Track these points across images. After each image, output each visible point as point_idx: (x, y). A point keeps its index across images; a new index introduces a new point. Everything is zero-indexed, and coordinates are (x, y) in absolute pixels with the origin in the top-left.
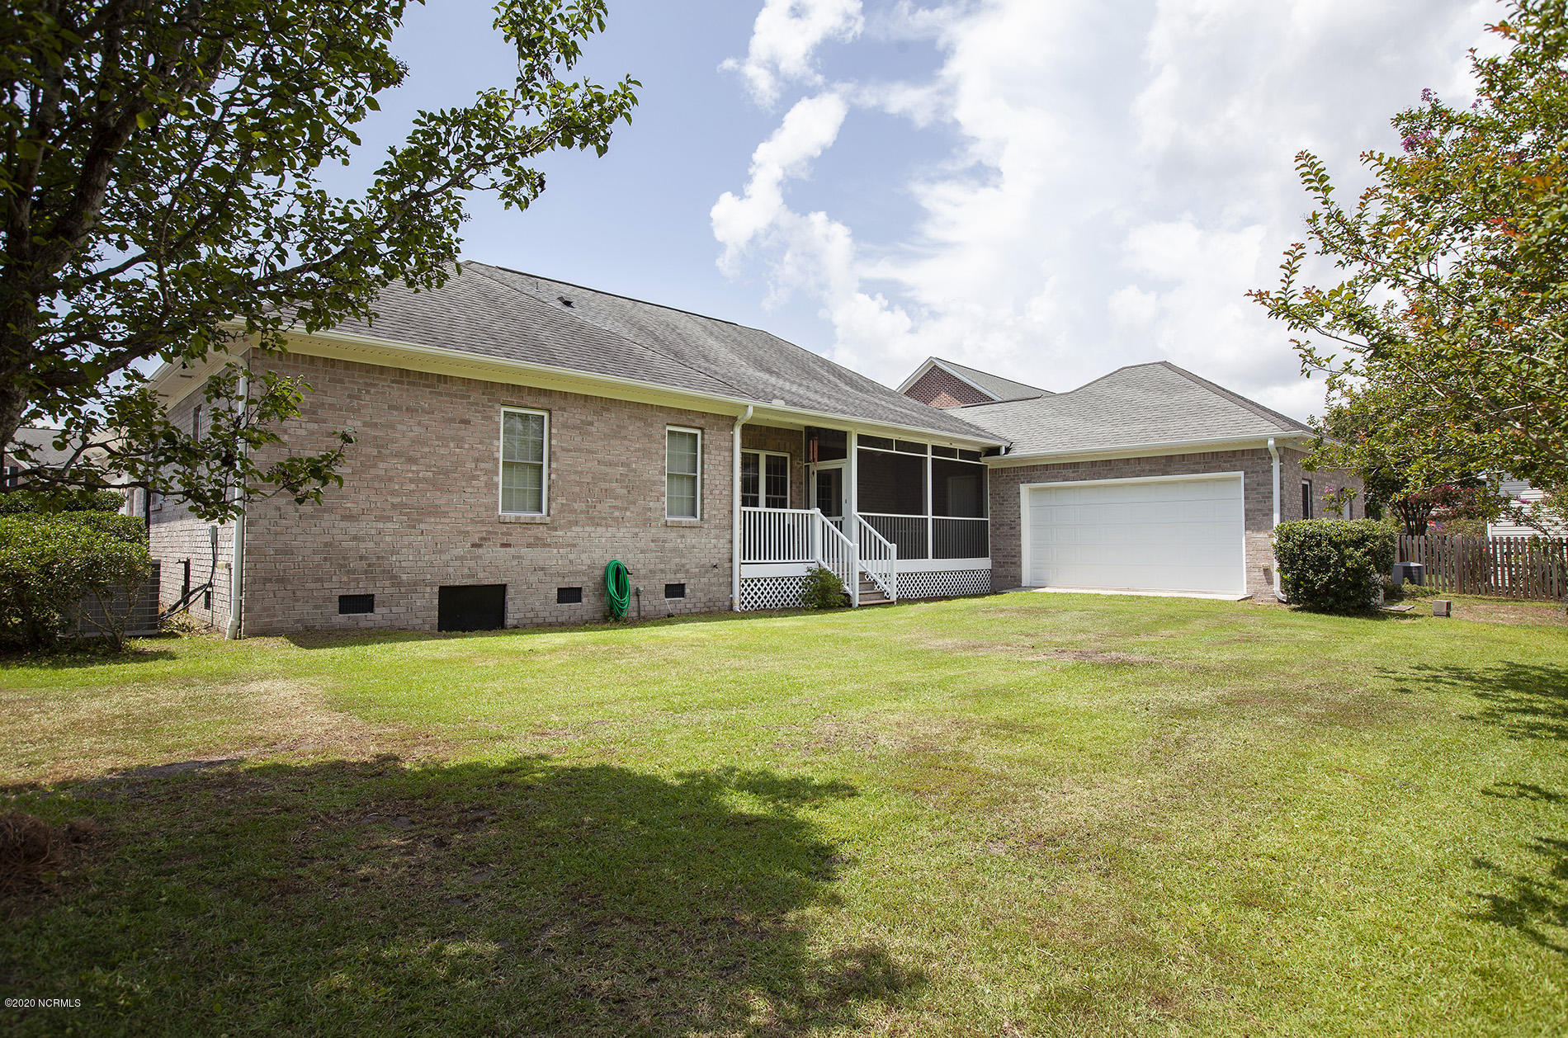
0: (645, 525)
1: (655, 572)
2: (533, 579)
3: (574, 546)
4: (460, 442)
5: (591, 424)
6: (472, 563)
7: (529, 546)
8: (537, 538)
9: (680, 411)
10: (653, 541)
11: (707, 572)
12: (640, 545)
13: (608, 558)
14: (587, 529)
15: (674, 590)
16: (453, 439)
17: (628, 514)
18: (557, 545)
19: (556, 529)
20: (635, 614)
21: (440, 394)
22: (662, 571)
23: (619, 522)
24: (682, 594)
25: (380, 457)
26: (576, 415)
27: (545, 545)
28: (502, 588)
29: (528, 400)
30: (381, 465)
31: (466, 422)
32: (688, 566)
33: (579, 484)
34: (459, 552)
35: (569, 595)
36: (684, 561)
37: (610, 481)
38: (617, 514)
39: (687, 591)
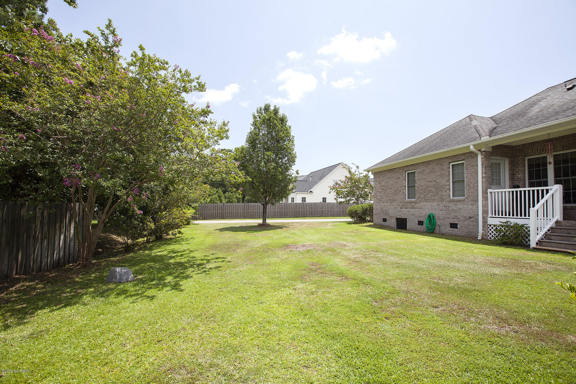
0: (441, 201)
1: (445, 218)
2: (412, 217)
3: (421, 208)
4: (398, 183)
5: (425, 170)
6: (400, 213)
7: (411, 208)
8: (413, 206)
9: (454, 156)
10: (444, 207)
11: (467, 219)
12: (441, 208)
13: (430, 212)
14: (424, 203)
15: (454, 226)
16: (397, 183)
17: (436, 197)
18: (417, 208)
19: (416, 203)
20: (439, 232)
21: (395, 173)
22: (448, 218)
23: (433, 200)
24: (457, 228)
25: (387, 189)
26: (421, 169)
27: (415, 208)
28: (406, 219)
29: (410, 168)
30: (387, 191)
31: (399, 178)
32: (458, 217)
33: (422, 189)
34: (398, 210)
35: (421, 223)
36: (456, 214)
37: (431, 187)
38: (432, 198)
39: (458, 226)
